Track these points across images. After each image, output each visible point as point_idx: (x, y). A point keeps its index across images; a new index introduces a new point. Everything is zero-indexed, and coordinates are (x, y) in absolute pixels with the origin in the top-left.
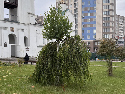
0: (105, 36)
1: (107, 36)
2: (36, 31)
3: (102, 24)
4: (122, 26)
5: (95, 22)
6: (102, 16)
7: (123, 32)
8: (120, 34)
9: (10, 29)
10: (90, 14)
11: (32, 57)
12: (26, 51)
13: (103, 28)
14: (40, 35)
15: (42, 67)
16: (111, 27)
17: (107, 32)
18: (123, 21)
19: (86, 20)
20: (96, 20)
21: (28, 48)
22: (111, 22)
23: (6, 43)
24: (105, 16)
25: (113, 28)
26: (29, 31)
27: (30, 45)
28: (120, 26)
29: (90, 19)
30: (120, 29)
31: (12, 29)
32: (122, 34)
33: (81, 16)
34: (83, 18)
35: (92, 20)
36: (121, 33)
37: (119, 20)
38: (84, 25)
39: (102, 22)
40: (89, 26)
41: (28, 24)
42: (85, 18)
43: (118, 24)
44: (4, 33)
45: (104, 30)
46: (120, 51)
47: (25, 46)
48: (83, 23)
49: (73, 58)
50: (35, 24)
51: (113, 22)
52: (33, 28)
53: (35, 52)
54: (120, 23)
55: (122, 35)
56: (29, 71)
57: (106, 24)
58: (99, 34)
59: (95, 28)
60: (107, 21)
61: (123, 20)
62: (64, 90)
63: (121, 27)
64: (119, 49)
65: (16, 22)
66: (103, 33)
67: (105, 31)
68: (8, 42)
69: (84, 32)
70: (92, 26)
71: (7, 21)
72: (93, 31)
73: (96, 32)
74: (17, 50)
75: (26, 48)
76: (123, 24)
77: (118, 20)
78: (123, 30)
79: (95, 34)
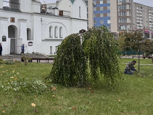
0: (122, 27)
1: (124, 27)
2: (42, 21)
3: (117, 13)
4: (140, 15)
5: (109, 11)
6: (117, 4)
7: (141, 22)
8: (139, 25)
9: (9, 20)
10: (102, 1)
11: (36, 53)
12: (29, 46)
13: (119, 17)
14: (45, 26)
15: (63, 64)
16: (128, 17)
17: (124, 22)
18: (141, 10)
19: (98, 9)
20: (109, 8)
21: (31, 42)
22: (128, 10)
23: (4, 37)
24: (121, 4)
25: (130, 18)
26: (32, 22)
27: (34, 38)
28: (138, 15)
29: (103, 8)
30: (138, 18)
31: (13, 20)
32: (141, 25)
33: (92, 3)
34: (94, 6)
35: (105, 8)
36: (139, 23)
37: (137, 9)
38: (95, 14)
39: (117, 11)
40: (102, 16)
41: (32, 14)
42: (97, 6)
43: (136, 13)
44: (2, 24)
45: (120, 20)
46: (148, 45)
47: (28, 40)
48: (94, 12)
49: (103, 53)
50: (40, 13)
51: (130, 11)
52: (37, 18)
53: (40, 47)
54: (138, 12)
55: (140, 27)
56: (39, 71)
57: (121, 13)
58: (114, 25)
59: (109, 18)
60: (123, 9)
61: (141, 8)
62: (92, 92)
63: (139, 17)
64: (147, 42)
65: (18, 10)
66: (118, 24)
67: (122, 22)
68: (7, 36)
69: (96, 22)
70: (105, 15)
71: (6, 10)
72: (107, 21)
73: (110, 23)
74: (18, 45)
75: (29, 43)
76: (141, 13)
77: (135, 8)
78: (142, 20)
79: (109, 25)
